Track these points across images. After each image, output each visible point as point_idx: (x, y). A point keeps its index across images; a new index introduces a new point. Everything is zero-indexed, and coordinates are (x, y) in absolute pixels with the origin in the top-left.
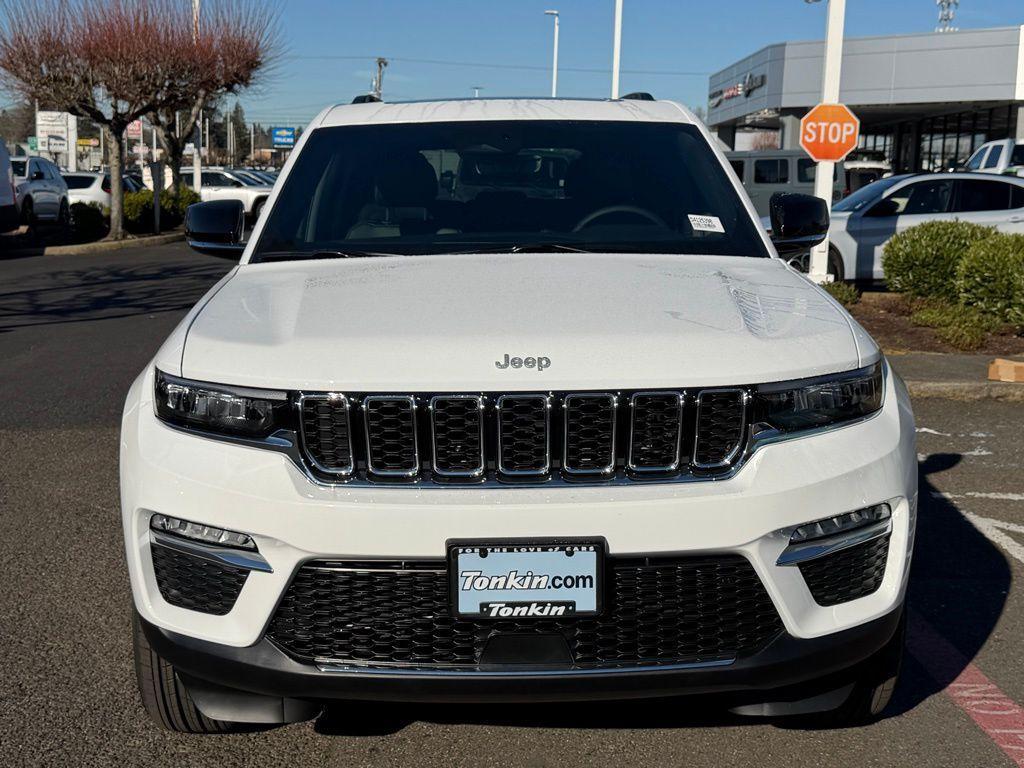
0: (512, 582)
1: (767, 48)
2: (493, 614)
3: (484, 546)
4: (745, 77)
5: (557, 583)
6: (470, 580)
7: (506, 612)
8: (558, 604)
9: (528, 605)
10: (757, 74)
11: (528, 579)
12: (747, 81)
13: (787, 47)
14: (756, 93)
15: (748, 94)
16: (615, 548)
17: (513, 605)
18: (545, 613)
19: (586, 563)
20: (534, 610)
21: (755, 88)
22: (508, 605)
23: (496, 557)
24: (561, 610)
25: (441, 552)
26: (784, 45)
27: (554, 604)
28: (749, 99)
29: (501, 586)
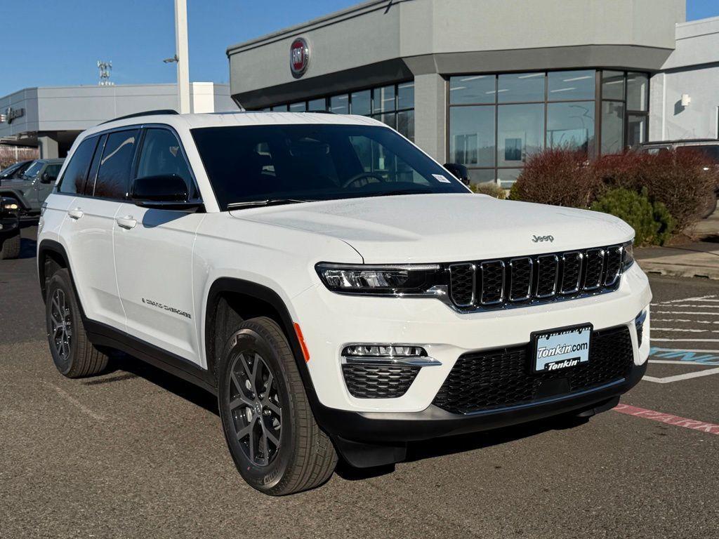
0: (558, 351)
1: (24, 90)
2: (550, 369)
3: (548, 333)
4: (7, 110)
5: (575, 348)
7: (555, 367)
8: (574, 359)
9: (563, 362)
10: (17, 107)
11: (564, 348)
12: (9, 112)
13: (38, 90)
14: (17, 121)
15: (10, 121)
16: (596, 327)
17: (557, 363)
18: (570, 365)
19: (585, 336)
20: (566, 364)
21: (16, 117)
23: (554, 338)
24: (575, 363)
25: (528, 340)
26: (36, 89)
28: (11, 125)
29: (553, 354)
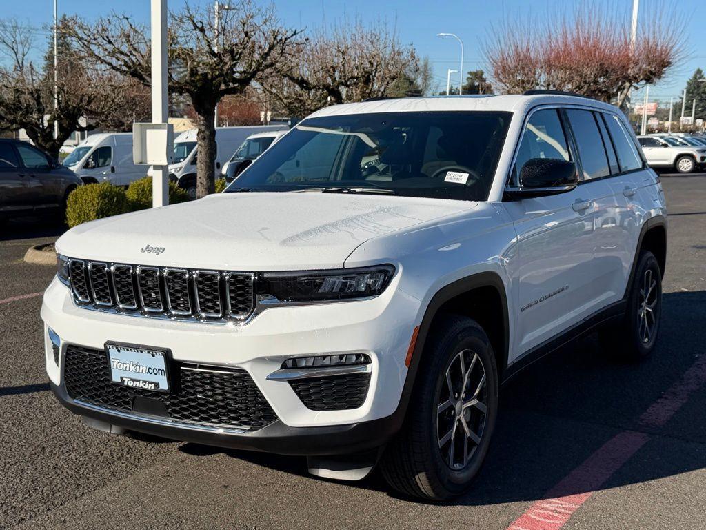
0: (132, 367)
2: (125, 384)
3: (117, 346)
5: (150, 371)
6: (115, 363)
7: (131, 384)
9: (139, 381)
11: (138, 367)
16: (176, 356)
17: (133, 380)
18: (146, 387)
20: (142, 385)
22: (131, 380)
24: (153, 387)
25: (102, 346)
27: (150, 383)
29: (128, 369)
